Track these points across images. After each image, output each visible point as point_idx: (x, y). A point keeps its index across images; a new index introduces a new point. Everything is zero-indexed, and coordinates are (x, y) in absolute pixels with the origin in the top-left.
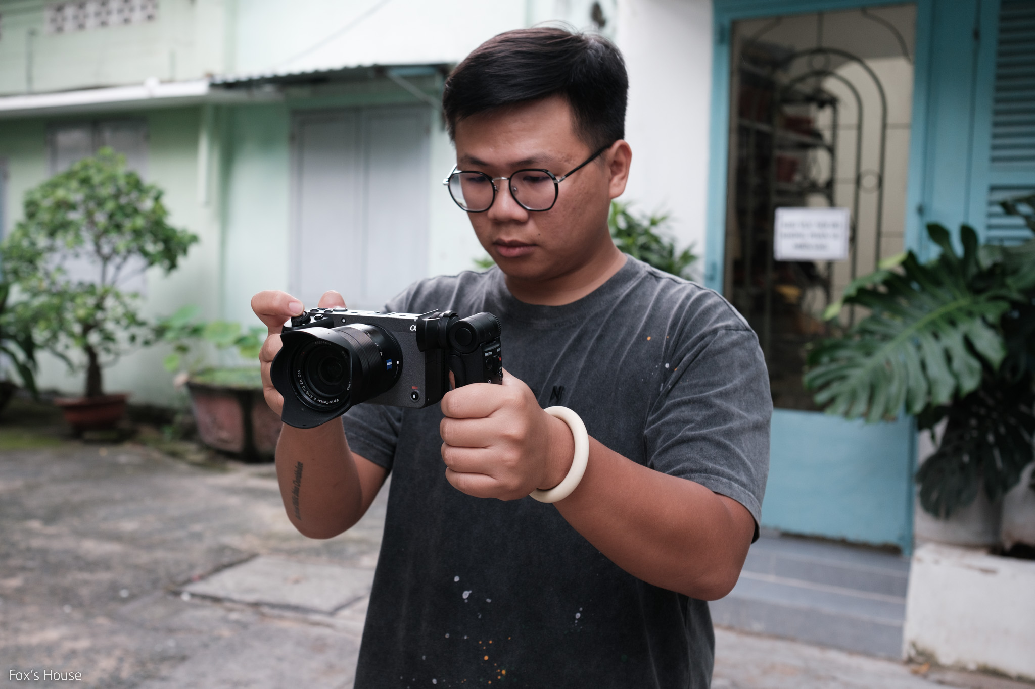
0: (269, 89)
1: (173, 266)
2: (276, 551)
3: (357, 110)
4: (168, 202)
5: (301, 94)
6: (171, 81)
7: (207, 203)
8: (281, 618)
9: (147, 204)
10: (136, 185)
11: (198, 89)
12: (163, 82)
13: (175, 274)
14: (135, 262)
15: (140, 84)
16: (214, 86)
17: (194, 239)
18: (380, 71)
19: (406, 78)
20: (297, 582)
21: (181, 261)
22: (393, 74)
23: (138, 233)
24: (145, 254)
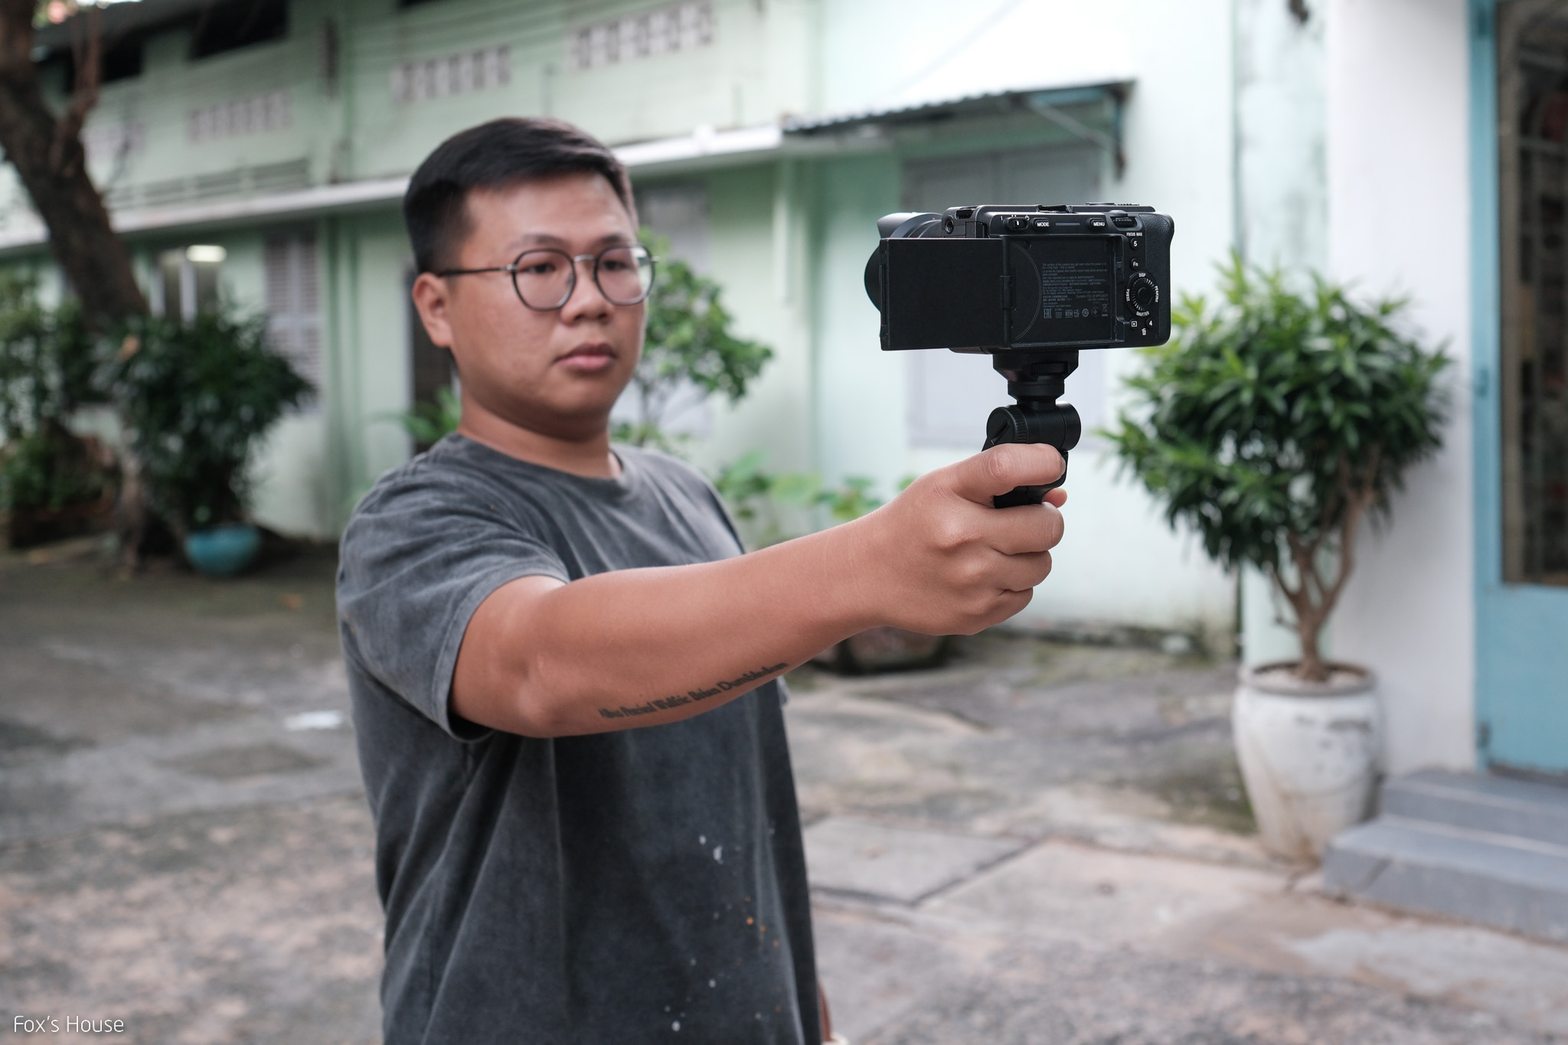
0: (869, 133)
1: (738, 390)
2: (855, 809)
3: (995, 156)
4: (730, 302)
5: (917, 137)
6: (735, 128)
7: (789, 299)
8: (839, 910)
9: (700, 307)
10: (685, 278)
11: (765, 138)
12: (720, 130)
13: (746, 405)
14: (686, 389)
15: (687, 135)
16: (787, 133)
17: (767, 354)
18: (1016, 101)
19: (1061, 107)
20: (874, 855)
21: (754, 386)
22: (1038, 103)
23: (684, 348)
24: (697, 378)
